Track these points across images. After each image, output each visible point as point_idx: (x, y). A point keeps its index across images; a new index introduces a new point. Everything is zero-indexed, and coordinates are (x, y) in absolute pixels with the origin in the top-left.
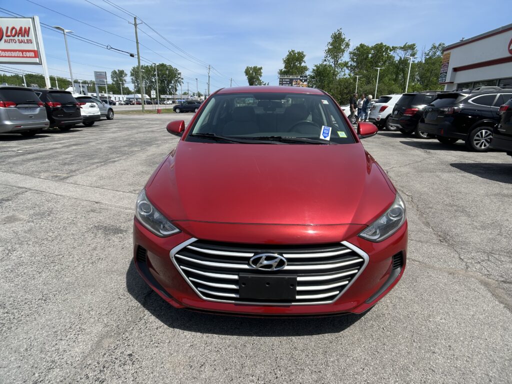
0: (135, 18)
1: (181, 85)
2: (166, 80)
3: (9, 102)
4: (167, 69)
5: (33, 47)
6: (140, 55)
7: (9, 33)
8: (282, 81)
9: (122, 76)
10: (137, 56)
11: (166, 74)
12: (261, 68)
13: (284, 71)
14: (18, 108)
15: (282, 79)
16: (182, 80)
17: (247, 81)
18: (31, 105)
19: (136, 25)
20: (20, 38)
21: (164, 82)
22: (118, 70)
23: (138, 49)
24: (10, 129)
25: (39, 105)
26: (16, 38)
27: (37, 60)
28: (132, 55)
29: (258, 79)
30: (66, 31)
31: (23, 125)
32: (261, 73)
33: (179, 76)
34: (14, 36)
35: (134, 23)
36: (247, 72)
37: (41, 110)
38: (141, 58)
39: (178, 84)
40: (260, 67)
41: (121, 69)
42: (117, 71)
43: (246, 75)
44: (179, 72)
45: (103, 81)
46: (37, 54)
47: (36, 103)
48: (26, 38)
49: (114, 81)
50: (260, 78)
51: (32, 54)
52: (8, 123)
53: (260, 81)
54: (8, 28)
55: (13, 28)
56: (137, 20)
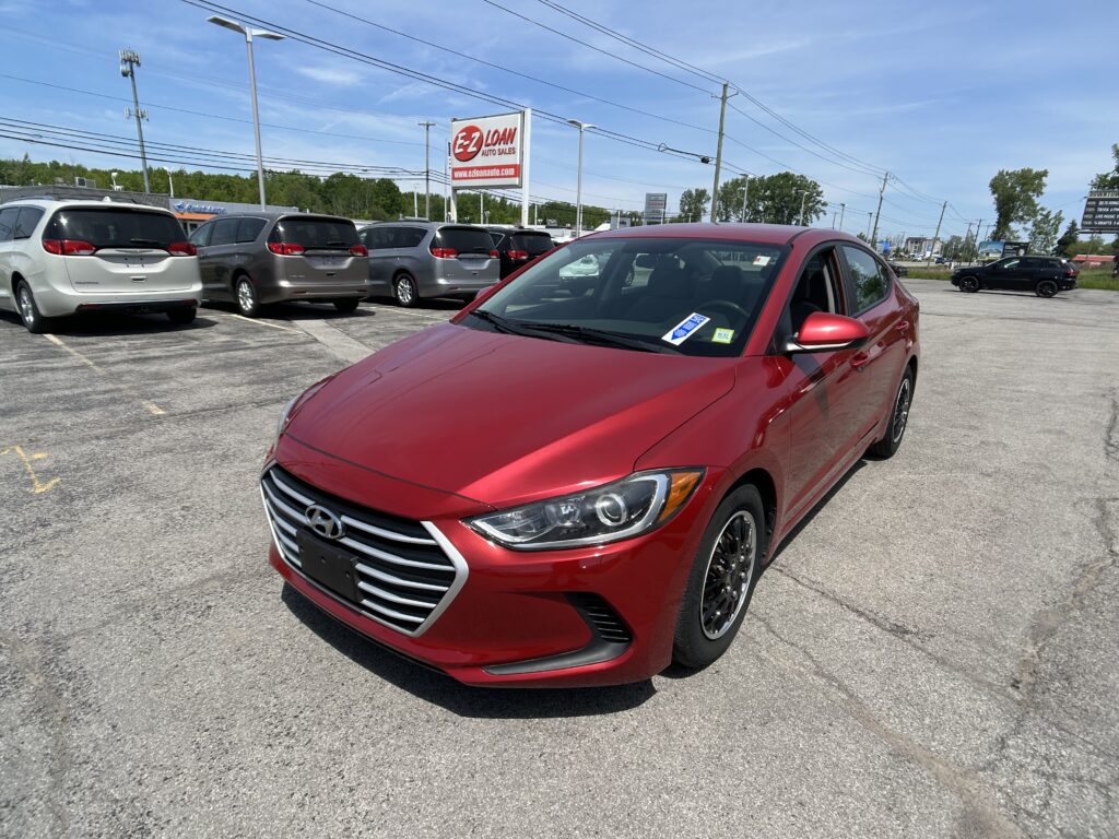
0: (725, 86)
1: (818, 218)
2: (787, 208)
3: (450, 250)
4: (794, 184)
5: (514, 159)
6: (722, 158)
7: (489, 141)
8: (1097, 206)
9: (700, 201)
10: (714, 162)
11: (790, 196)
12: (1045, 173)
13: (1113, 179)
14: (460, 259)
15: (1097, 200)
16: (823, 208)
17: (995, 207)
18: (478, 255)
19: (724, 99)
20: (502, 146)
21: (783, 211)
22: (697, 190)
23: (720, 146)
24: (443, 292)
25: (490, 254)
26: (497, 147)
27: (516, 181)
28: (705, 160)
29: (1029, 201)
30: (585, 126)
31: (462, 286)
32: (1041, 185)
33: (819, 198)
34: (494, 145)
35: (721, 96)
36: (997, 185)
37: (491, 264)
38: (722, 165)
39: (814, 216)
40: (1042, 170)
41: (701, 188)
42: (694, 192)
43: (994, 193)
44: (820, 189)
45: (659, 212)
46: (518, 170)
47: (486, 252)
48: (509, 145)
49: (683, 210)
50: (1036, 200)
51: (512, 172)
52: (442, 281)
53: (1035, 206)
54: (489, 132)
55: (496, 131)
56: (728, 90)
